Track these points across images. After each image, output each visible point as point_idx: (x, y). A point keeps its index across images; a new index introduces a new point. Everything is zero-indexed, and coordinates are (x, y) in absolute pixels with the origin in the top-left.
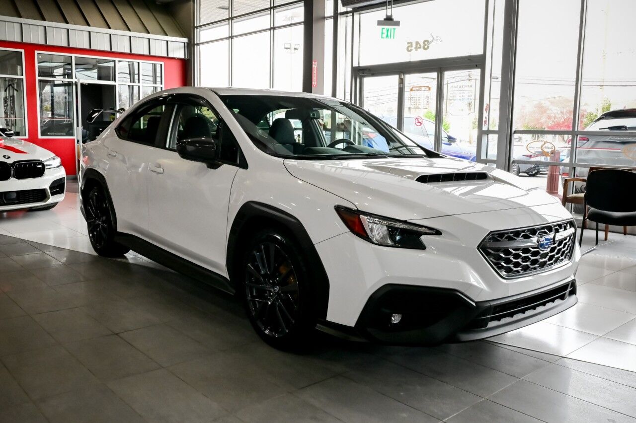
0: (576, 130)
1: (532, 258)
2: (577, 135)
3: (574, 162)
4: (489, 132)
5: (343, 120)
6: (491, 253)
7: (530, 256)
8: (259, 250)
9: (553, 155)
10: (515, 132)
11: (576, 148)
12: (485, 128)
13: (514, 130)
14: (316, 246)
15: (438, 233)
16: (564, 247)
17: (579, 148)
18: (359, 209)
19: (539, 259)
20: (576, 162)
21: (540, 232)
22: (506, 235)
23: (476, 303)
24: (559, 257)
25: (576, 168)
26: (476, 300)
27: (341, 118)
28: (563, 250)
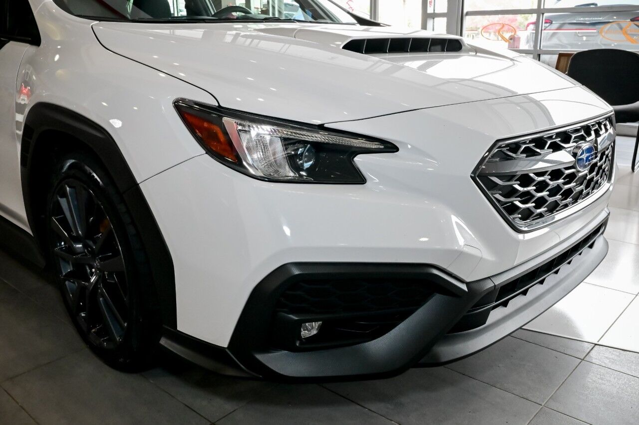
0: (542, 7)
1: (551, 183)
2: (543, 14)
3: (538, 49)
4: (434, 16)
5: (260, 10)
6: (497, 184)
7: (548, 181)
8: (64, 195)
9: (512, 41)
10: (467, 14)
11: (542, 30)
12: (430, 10)
13: (465, 11)
14: (142, 187)
15: (390, 147)
16: (601, 159)
17: (545, 30)
18: (222, 105)
19: (562, 186)
20: (541, 48)
21: (575, 138)
22: (524, 147)
23: (468, 284)
24: (593, 178)
25: (541, 55)
26: (468, 280)
27: (258, 8)
28: (599, 164)
